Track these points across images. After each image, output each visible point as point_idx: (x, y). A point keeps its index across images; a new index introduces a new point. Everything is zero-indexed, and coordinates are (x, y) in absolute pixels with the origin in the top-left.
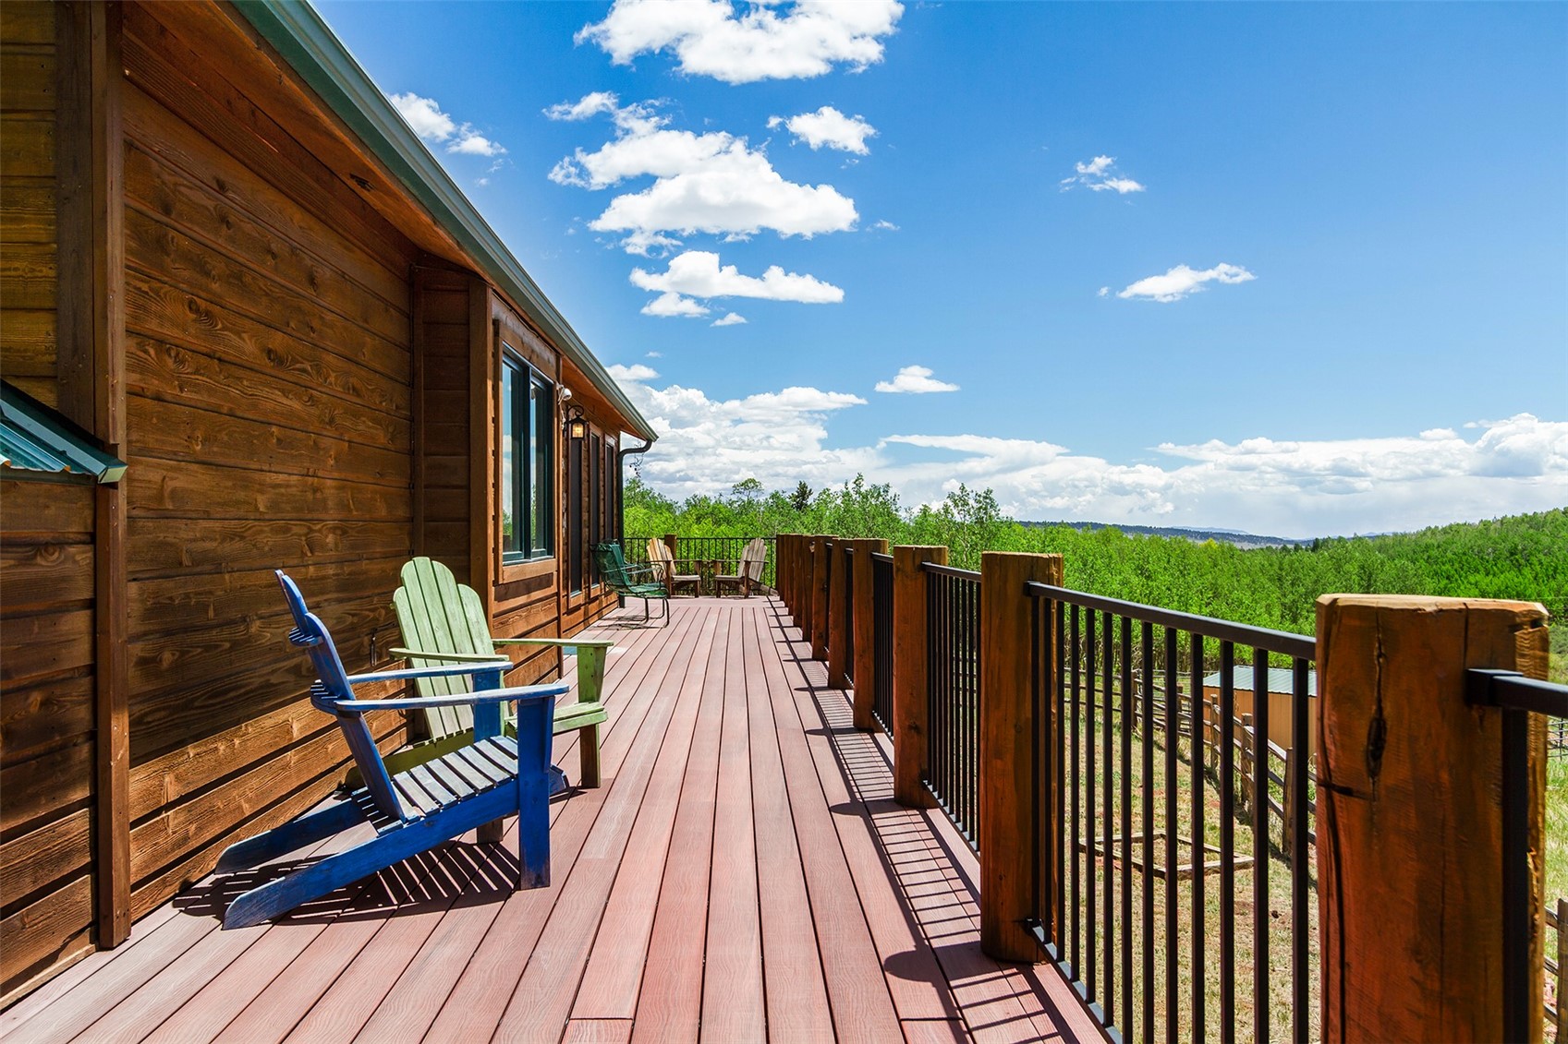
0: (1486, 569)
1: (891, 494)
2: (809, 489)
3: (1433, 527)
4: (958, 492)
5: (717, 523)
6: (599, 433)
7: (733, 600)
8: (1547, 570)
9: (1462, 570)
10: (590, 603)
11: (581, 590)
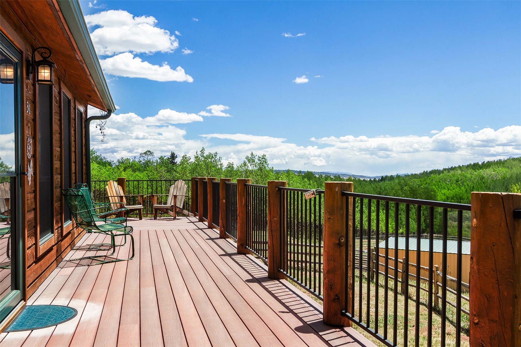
0: (448, 188)
1: (218, 157)
2: (176, 155)
3: (426, 171)
4: (250, 156)
5: (134, 171)
6: (70, 96)
7: (165, 222)
8: (470, 188)
9: (439, 188)
10: (62, 240)
11: (53, 232)
